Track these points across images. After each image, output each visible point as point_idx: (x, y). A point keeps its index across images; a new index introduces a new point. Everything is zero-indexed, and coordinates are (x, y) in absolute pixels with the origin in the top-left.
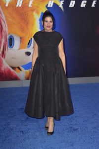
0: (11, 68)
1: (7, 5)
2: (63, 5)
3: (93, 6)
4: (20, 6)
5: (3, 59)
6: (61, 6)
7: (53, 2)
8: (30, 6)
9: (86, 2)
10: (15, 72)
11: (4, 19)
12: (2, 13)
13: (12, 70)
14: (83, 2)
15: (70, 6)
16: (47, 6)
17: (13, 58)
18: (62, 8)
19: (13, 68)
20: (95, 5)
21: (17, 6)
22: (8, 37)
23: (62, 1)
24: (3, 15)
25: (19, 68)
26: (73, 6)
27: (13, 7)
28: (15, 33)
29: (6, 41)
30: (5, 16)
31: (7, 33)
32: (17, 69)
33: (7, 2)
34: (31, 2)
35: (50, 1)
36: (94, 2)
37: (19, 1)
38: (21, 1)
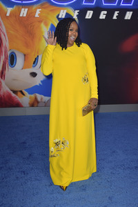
0: (12, 92)
1: (8, 15)
2: (77, 16)
3: (115, 17)
4: (25, 15)
5: (2, 81)
6: (75, 17)
7: (65, 11)
8: (37, 16)
9: (106, 12)
10: (17, 97)
11: (5, 32)
12: (2, 24)
13: (13, 95)
14: (103, 12)
15: (87, 17)
16: (58, 17)
18: (77, 20)
20: (117, 17)
21: (21, 15)
22: (9, 53)
23: (77, 11)
24: (3, 27)
25: (21, 92)
26: (90, 17)
29: (6, 58)
30: (6, 28)
31: (8, 49)
33: (9, 10)
34: (38, 11)
35: (62, 11)
36: (116, 14)
37: (23, 9)
38: (26, 10)
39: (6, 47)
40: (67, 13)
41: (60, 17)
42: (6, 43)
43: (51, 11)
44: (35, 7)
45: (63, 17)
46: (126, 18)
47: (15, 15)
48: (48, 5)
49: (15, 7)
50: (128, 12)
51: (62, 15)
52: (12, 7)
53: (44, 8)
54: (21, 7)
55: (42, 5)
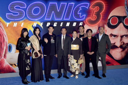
0: (10, 65)
1: (7, 26)
3: (61, 25)
4: (16, 26)
5: (5, 59)
6: (41, 26)
7: (36, 23)
8: (22, 26)
9: (56, 23)
10: (13, 67)
11: (6, 34)
12: (4, 30)
13: (11, 66)
14: (55, 23)
15: (47, 26)
16: (32, 26)
17: (11, 58)
18: (42, 27)
19: (11, 65)
20: (62, 25)
21: (14, 26)
22: (8, 45)
23: (42, 23)
24: (5, 32)
25: (15, 64)
27: (11, 27)
28: (13, 43)
29: (7, 48)
30: (6, 32)
31: (8, 43)
32: (14, 65)
33: (8, 24)
34: (23, 24)
35: (35, 23)
36: (62, 24)
37: (15, 23)
38: (17, 23)
39: (6, 42)
40: (37, 24)
41: (34, 26)
42: (6, 40)
43: (29, 23)
44: (21, 22)
45: (35, 26)
46: (67, 26)
47: (11, 26)
48: (27, 20)
49: (11, 22)
50: (68, 23)
51: (35, 25)
52: (9, 22)
53: (26, 22)
54: (14, 22)
55: (24, 21)
